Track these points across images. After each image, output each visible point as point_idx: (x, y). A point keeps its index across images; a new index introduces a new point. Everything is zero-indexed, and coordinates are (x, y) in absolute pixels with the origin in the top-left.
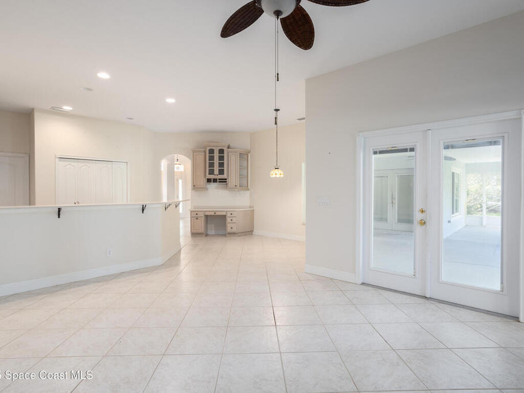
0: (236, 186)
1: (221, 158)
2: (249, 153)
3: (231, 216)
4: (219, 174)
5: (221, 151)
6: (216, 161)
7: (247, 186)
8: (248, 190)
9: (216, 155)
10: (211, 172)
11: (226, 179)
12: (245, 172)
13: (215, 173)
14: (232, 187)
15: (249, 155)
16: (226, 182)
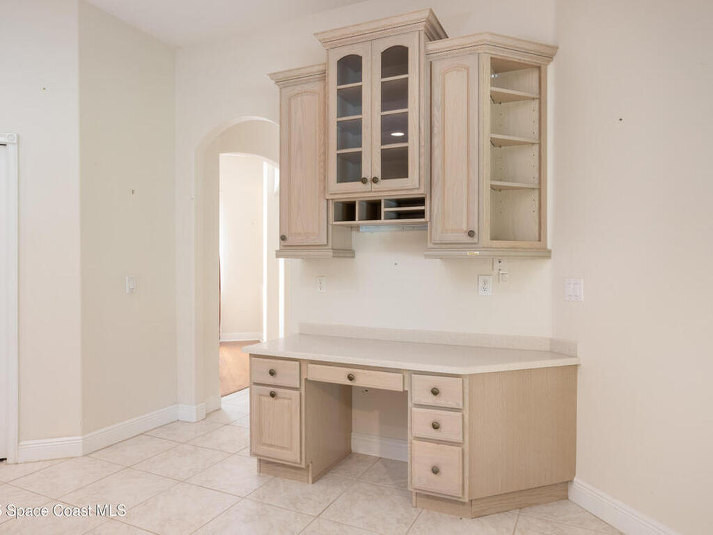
0: (471, 234)
1: (395, 95)
2: (550, 57)
3: (431, 400)
4: (385, 175)
5: (395, 60)
6: (372, 112)
7: (541, 237)
8: (545, 254)
9: (372, 83)
10: (349, 168)
11: (421, 201)
12: (525, 162)
13: (366, 173)
14: (451, 237)
15: (551, 70)
16: (421, 214)
